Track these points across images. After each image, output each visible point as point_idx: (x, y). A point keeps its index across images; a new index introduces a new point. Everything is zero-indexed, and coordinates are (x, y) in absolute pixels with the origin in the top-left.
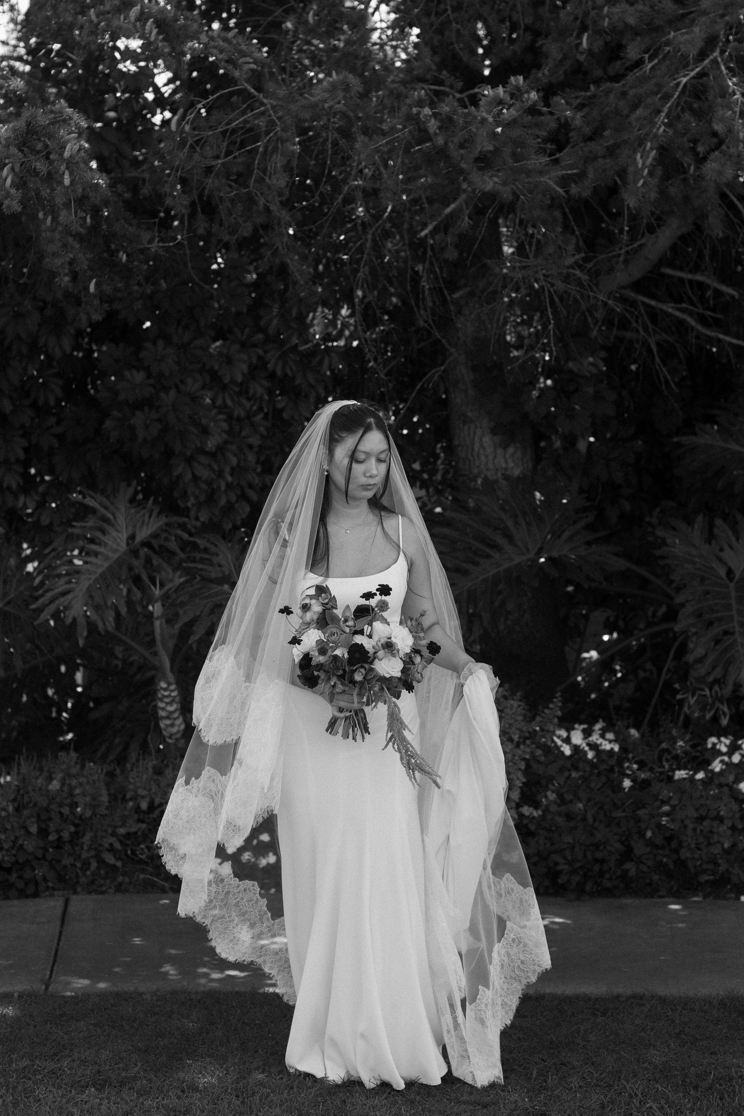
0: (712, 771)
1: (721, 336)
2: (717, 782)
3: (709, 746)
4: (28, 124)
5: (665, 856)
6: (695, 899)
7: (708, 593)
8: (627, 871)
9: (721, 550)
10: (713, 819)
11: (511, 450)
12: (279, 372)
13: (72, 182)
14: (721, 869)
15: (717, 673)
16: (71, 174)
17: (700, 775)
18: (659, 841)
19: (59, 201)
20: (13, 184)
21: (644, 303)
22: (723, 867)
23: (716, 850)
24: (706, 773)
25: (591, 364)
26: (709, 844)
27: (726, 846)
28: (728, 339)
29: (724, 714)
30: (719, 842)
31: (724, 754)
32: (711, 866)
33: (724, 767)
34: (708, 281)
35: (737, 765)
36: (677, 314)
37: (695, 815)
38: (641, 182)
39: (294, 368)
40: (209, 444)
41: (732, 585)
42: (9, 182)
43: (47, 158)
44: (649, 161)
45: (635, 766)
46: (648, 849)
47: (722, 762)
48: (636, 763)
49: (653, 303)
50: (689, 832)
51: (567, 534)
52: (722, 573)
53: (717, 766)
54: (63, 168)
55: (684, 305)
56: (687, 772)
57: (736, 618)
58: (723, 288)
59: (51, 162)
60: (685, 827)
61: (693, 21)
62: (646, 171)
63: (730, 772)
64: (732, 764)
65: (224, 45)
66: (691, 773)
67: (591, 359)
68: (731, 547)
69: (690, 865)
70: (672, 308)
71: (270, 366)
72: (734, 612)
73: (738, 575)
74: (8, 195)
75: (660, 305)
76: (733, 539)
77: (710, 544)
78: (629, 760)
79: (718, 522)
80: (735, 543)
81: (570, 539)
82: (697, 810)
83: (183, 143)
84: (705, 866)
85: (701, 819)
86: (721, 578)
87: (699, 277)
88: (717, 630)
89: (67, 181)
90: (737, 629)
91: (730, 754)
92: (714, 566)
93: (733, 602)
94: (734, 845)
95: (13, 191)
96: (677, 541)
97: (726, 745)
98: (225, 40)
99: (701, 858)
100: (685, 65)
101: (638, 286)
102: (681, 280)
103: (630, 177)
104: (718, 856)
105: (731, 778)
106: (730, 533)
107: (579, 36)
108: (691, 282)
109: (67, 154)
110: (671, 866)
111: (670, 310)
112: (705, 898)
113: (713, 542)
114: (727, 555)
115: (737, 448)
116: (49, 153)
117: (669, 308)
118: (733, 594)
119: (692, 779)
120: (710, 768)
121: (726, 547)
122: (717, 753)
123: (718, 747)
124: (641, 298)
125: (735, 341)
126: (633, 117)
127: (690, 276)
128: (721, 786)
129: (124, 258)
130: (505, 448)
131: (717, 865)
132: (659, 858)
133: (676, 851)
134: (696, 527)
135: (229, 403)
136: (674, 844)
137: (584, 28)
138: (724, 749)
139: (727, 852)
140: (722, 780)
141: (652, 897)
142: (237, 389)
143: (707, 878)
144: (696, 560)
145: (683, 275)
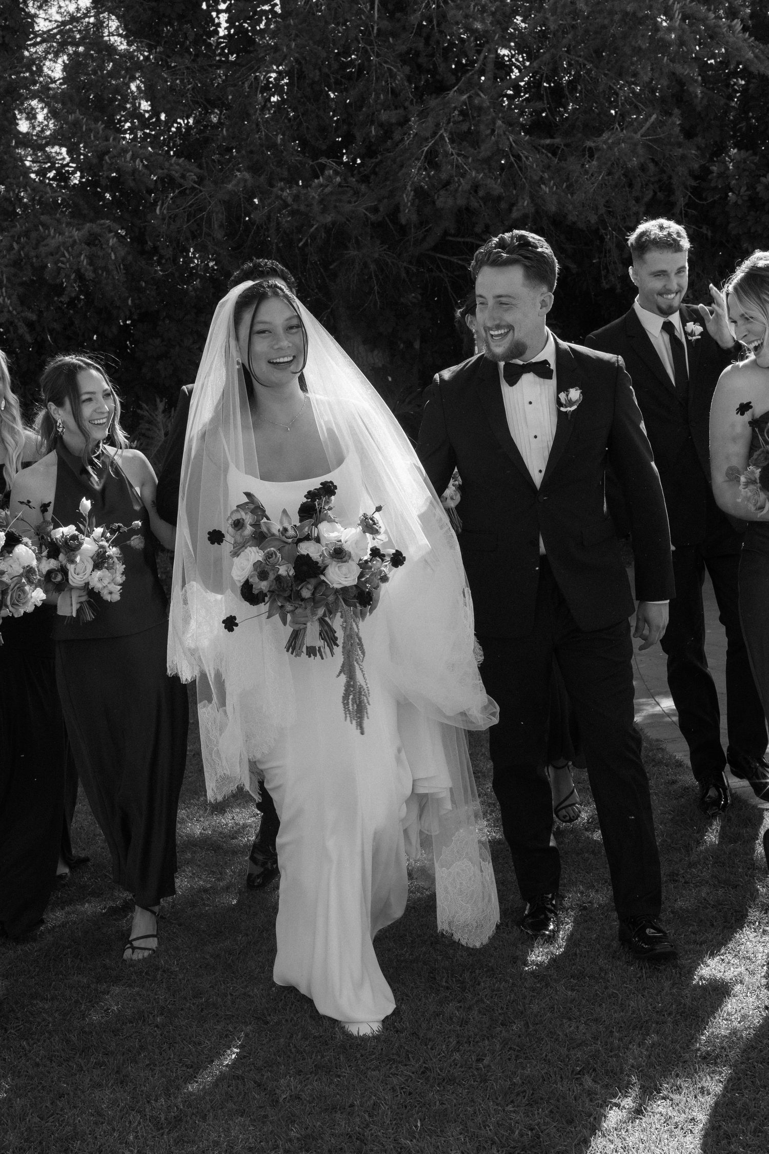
4: (89, 232)
11: (376, 352)
13: (116, 256)
16: (115, 254)
19: (111, 267)
20: (88, 264)
21: (439, 258)
25: (413, 297)
36: (460, 262)
38: (407, 211)
42: (85, 262)
43: (102, 248)
44: (410, 198)
49: (445, 257)
51: (407, 400)
54: (110, 251)
55: (464, 257)
59: (104, 249)
61: (428, 114)
62: (409, 204)
65: (177, 167)
70: (456, 259)
74: (86, 270)
75: (449, 258)
81: (410, 403)
83: (164, 219)
87: (468, 240)
89: (113, 257)
95: (88, 267)
98: (178, 164)
100: (427, 139)
101: (435, 248)
102: (459, 242)
103: (402, 208)
107: (370, 128)
108: (464, 242)
109: (111, 244)
116: (102, 245)
117: (454, 259)
124: (438, 255)
126: (400, 174)
127: (463, 240)
129: (144, 284)
130: (372, 351)
137: (372, 122)
145: (459, 239)
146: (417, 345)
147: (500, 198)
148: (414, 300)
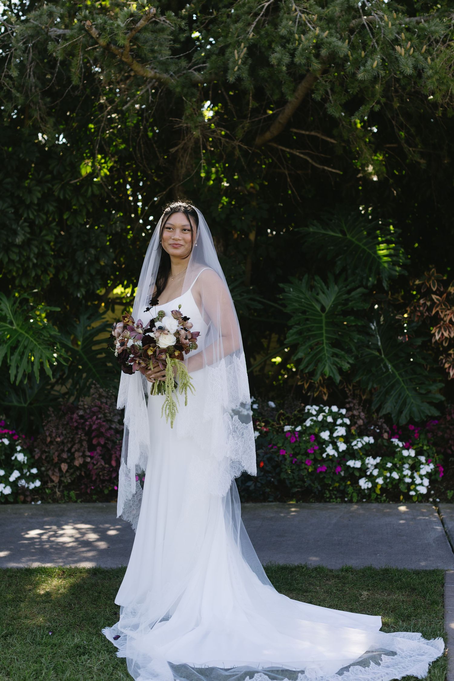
0: (305, 426)
1: (326, 168)
2: (308, 432)
3: (306, 411)
5: (272, 477)
6: (291, 502)
7: (307, 319)
8: (249, 487)
9: (318, 294)
10: (303, 455)
12: (62, 197)
14: (306, 484)
15: (311, 368)
17: (299, 429)
18: (268, 468)
22: (308, 482)
23: (304, 473)
24: (302, 428)
25: (252, 187)
26: (300, 470)
27: (310, 470)
28: (330, 169)
29: (325, 394)
30: (306, 468)
31: (313, 416)
32: (300, 483)
33: (312, 423)
34: (319, 135)
35: (321, 422)
36: (302, 156)
37: (292, 453)
38: (237, 68)
39: (70, 194)
40: (17, 240)
41: (324, 315)
44: (242, 55)
45: (263, 424)
46: (262, 473)
47: (312, 420)
48: (263, 422)
49: (287, 150)
50: (288, 462)
52: (318, 308)
53: (308, 423)
55: (307, 151)
56: (290, 427)
57: (325, 335)
58: (329, 139)
60: (285, 459)
62: (240, 61)
63: (316, 426)
64: (318, 421)
66: (293, 427)
67: (252, 185)
68: (323, 293)
69: (287, 482)
70: (299, 152)
71: (56, 194)
72: (324, 331)
73: (327, 309)
75: (292, 151)
76: (325, 287)
77: (312, 291)
78: (260, 421)
79: (317, 278)
80: (326, 290)
82: (293, 449)
84: (297, 483)
85: (295, 455)
86: (317, 311)
87: (313, 133)
88: (312, 342)
90: (325, 341)
91: (317, 415)
92: (313, 304)
93: (324, 325)
94: (315, 469)
96: (291, 290)
97: (315, 410)
99: (294, 478)
101: (278, 139)
102: (303, 135)
103: (231, 66)
104: (305, 477)
105: (317, 430)
106: (323, 284)
108: (308, 136)
110: (276, 483)
111: (298, 154)
112: (297, 502)
113: (313, 290)
114: (321, 297)
115: (332, 234)
117: (297, 152)
118: (324, 321)
119: (293, 431)
120: (304, 424)
121: (321, 293)
122: (310, 414)
123: (310, 411)
124: (280, 147)
125: (334, 171)
127: (307, 133)
128: (310, 434)
131: (305, 482)
132: (269, 478)
133: (279, 474)
134: (303, 280)
135: (31, 216)
136: (278, 470)
138: (314, 413)
139: (311, 474)
140: (312, 431)
141: (265, 502)
142: (36, 208)
143: (296, 490)
144: (303, 300)
145: (303, 132)
146: (252, 237)
147: (346, 58)
148: (252, 190)
